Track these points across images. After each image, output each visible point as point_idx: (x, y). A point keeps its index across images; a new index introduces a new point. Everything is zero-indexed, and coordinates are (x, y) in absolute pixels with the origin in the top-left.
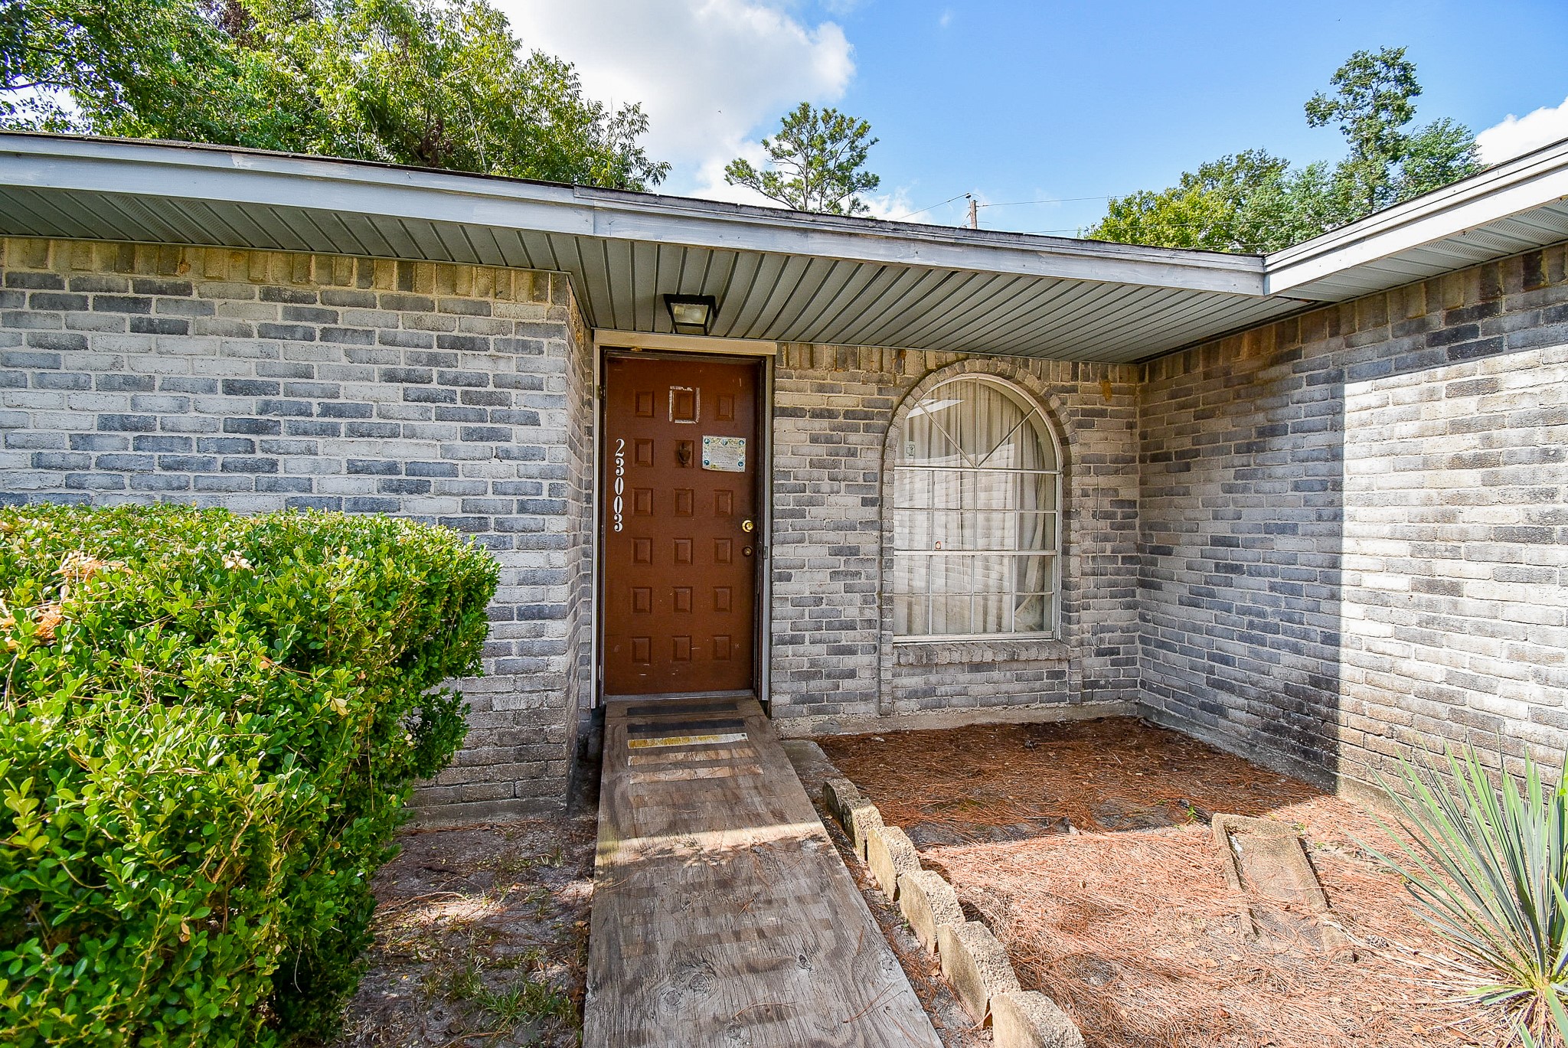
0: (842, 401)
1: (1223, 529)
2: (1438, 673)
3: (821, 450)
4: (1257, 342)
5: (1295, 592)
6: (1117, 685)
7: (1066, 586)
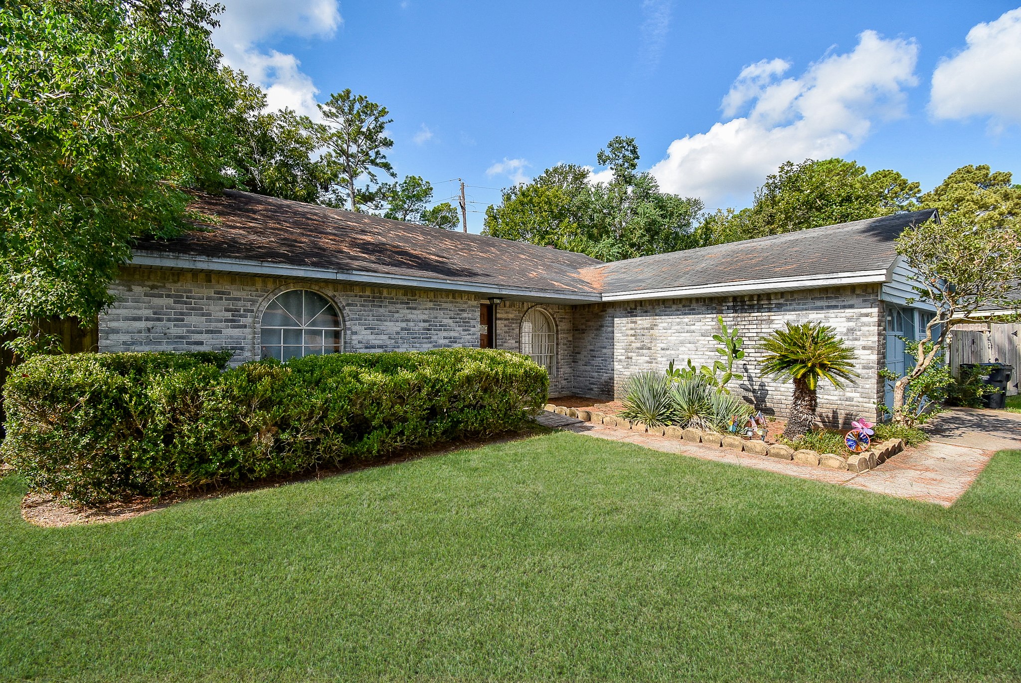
0: (511, 316)
1: (592, 347)
2: (629, 373)
3: (506, 328)
4: (598, 306)
5: (606, 360)
6: (568, 388)
7: (557, 363)
